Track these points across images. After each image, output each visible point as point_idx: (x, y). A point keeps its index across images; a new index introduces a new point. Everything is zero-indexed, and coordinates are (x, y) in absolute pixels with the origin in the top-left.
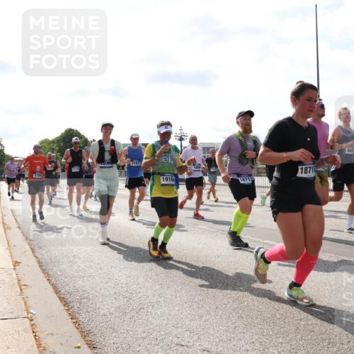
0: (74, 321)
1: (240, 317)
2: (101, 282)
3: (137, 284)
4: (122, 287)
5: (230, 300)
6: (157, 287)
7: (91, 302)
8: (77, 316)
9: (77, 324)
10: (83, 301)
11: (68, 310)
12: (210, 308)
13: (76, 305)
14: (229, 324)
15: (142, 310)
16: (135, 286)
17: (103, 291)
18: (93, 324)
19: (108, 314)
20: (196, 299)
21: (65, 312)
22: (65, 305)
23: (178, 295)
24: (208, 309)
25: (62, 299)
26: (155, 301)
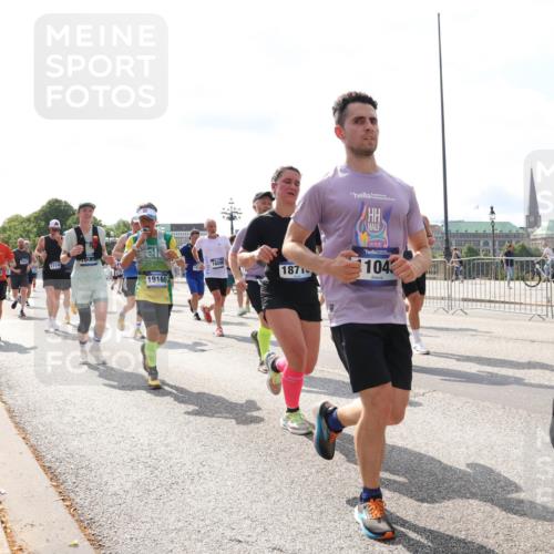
0: (68, 503)
1: (329, 496)
2: (109, 442)
3: (167, 446)
4: (142, 450)
5: (313, 470)
6: (199, 450)
7: (93, 474)
8: (72, 495)
9: (72, 508)
10: (81, 472)
11: (57, 486)
12: (282, 482)
13: (71, 479)
14: (313, 507)
15: (174, 486)
16: (163, 448)
17: (112, 456)
18: (98, 509)
19: (121, 493)
20: (260, 469)
21: (52, 489)
22: (51, 479)
23: (231, 463)
24: (279, 483)
25: (47, 470)
26: (195, 472)
